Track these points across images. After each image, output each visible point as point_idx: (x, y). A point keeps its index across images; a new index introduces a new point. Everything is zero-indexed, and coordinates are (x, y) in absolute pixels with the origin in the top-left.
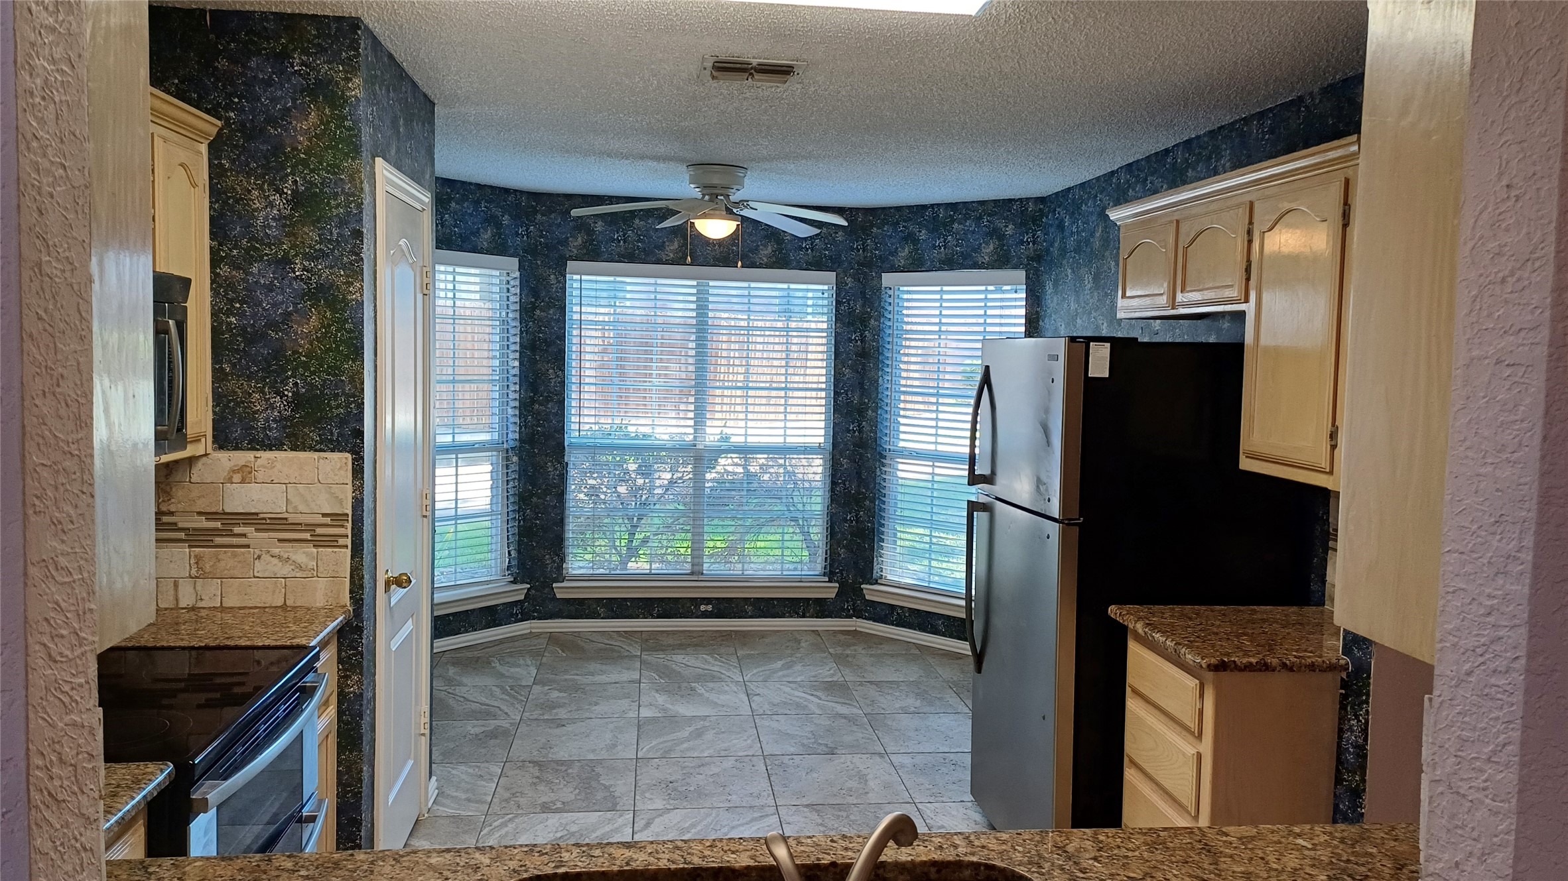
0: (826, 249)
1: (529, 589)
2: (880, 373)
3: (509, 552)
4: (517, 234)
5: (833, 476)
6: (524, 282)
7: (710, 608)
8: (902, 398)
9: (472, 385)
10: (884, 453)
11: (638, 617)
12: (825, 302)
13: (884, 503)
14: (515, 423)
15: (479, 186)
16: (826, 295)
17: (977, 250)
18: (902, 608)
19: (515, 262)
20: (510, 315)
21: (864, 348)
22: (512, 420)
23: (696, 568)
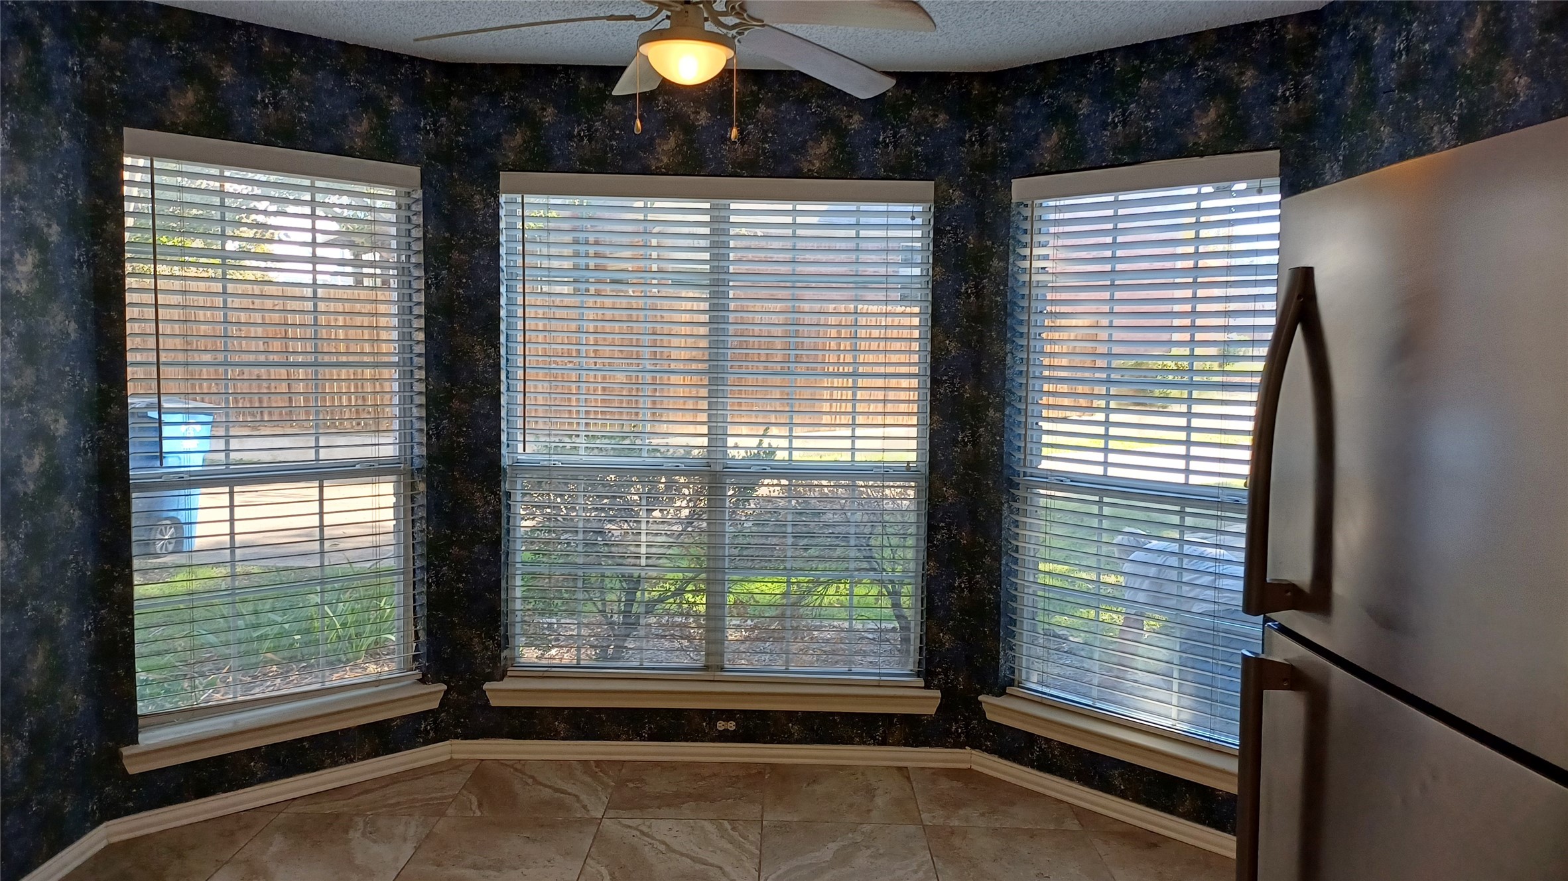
0: (917, 144)
1: (446, 693)
2: (1009, 347)
3: (416, 633)
4: (417, 128)
5: (931, 516)
6: (431, 208)
7: (731, 726)
8: (1046, 387)
9: (344, 371)
10: (1016, 479)
11: (617, 738)
12: (918, 233)
13: (1016, 561)
14: (421, 430)
15: (343, 46)
16: (919, 221)
17: (1185, 121)
18: (1048, 741)
19: (416, 171)
20: (413, 260)
21: (981, 307)
22: (417, 425)
23: (713, 661)
